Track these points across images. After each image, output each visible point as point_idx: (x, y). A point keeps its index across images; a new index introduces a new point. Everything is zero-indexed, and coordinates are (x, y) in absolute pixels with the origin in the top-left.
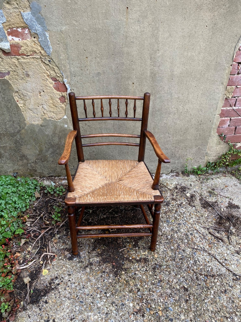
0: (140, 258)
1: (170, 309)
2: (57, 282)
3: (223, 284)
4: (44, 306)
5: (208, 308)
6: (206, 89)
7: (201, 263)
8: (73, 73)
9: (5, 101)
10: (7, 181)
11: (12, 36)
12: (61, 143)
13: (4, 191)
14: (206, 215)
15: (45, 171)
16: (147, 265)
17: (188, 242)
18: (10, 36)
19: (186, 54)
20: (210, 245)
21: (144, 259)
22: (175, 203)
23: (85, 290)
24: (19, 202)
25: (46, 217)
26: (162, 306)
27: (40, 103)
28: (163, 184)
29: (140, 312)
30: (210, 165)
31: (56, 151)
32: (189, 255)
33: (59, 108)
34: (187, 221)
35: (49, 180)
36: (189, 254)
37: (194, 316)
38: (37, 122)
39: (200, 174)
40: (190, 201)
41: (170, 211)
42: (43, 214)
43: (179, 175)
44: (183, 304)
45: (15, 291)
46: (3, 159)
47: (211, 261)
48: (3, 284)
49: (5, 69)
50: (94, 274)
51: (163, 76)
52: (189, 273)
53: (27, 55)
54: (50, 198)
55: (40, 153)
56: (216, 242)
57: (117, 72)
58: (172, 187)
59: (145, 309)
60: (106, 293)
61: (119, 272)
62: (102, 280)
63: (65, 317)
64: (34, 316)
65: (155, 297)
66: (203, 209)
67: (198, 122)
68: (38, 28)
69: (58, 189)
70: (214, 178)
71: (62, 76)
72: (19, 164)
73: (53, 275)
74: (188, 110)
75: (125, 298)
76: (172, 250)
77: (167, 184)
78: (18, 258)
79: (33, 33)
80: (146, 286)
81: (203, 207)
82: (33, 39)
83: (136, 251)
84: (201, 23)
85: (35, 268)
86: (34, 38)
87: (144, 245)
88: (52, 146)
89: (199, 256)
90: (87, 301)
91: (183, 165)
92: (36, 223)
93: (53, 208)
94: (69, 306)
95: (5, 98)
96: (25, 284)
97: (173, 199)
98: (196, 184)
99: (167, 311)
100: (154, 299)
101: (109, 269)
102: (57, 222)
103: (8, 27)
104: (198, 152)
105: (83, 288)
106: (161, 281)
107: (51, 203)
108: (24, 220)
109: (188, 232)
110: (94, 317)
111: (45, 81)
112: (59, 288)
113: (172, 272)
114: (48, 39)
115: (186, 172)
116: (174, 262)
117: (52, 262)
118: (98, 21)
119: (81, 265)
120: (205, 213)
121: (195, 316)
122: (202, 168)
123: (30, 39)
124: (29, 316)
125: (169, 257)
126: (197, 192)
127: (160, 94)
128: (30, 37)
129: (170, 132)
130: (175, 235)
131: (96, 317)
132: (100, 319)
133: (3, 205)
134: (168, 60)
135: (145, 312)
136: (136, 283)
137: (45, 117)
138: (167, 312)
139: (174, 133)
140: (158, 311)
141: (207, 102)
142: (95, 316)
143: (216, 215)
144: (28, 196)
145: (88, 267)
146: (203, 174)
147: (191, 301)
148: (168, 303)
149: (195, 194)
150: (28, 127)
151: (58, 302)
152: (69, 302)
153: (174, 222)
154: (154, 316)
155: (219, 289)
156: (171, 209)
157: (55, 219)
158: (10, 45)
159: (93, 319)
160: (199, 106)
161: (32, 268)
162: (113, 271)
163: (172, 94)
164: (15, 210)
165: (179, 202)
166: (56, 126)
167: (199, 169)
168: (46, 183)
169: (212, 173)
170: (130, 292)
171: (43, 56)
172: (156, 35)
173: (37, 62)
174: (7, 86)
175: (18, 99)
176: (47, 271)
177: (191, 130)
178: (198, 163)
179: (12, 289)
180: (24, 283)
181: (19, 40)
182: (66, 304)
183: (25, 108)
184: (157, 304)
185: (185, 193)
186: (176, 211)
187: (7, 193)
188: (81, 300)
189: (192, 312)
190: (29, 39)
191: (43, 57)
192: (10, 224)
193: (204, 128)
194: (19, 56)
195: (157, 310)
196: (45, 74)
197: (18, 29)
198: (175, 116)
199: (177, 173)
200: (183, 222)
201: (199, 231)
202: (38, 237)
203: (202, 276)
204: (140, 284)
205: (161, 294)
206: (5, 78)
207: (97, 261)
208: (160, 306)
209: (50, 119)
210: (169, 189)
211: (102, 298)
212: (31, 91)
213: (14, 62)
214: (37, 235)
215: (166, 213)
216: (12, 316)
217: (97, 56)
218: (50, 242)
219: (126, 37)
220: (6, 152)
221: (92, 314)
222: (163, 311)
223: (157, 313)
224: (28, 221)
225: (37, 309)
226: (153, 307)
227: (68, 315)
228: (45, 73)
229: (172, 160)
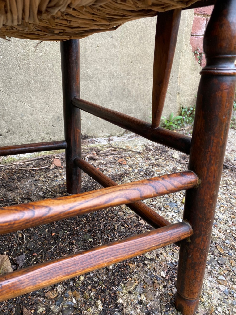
28: (120, 148)
30: (185, 112)
58: (138, 149)
77: (128, 147)
87: (144, 298)
97: (153, 165)
139: (122, 37)
210: (135, 152)
229: (124, 104)
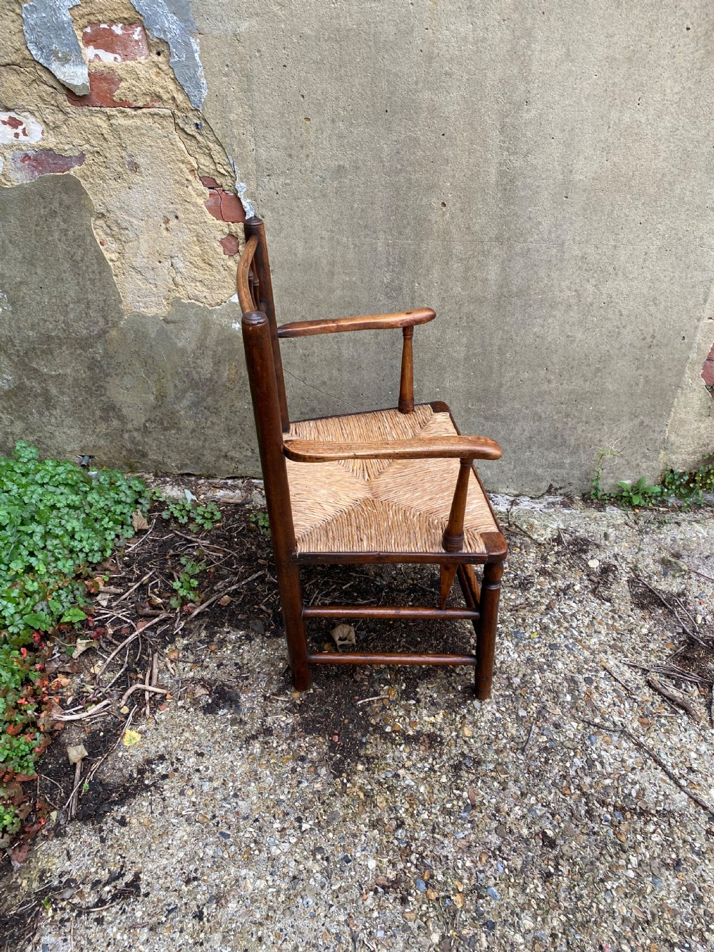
0: (418, 732)
1: (489, 892)
2: (161, 769)
3: (674, 843)
4: (116, 831)
5: (614, 907)
6: (673, 232)
7: (610, 770)
8: (264, 164)
9: (67, 240)
10: (59, 475)
11: (97, 47)
12: (219, 377)
13: (45, 501)
14: (645, 631)
15: (169, 457)
16: (437, 755)
17: (575, 703)
18: (91, 47)
19: (614, 115)
20: (645, 720)
21: (428, 736)
22: (550, 583)
23: (240, 803)
24: (83, 535)
25: (156, 585)
26: (465, 881)
27: (165, 253)
28: (517, 527)
29: (396, 888)
30: (673, 479)
31: (204, 399)
32: (573, 740)
33: (219, 272)
34: (580, 641)
35: (179, 485)
36: (572, 737)
37: (563, 924)
38: (155, 309)
39: (638, 506)
40: (599, 583)
41: (529, 605)
42: (148, 576)
43: (572, 502)
44: (536, 886)
45: (41, 779)
46: (55, 413)
47: (643, 769)
48: (6, 752)
49: (71, 146)
50: (272, 761)
51: (538, 187)
52: (564, 795)
53: (135, 104)
54: (176, 534)
55: (160, 403)
56: (666, 714)
57: (396, 168)
58: (543, 535)
59: (412, 883)
60: (299, 820)
61: (349, 765)
62: (294, 783)
63: (172, 870)
64: (84, 856)
65: (449, 850)
66: (638, 611)
67: (644, 339)
68: (170, 24)
69: (200, 510)
70: (684, 520)
71: (232, 174)
72: (98, 430)
73: (153, 749)
74: (611, 297)
75: (357, 841)
76: (519, 719)
77: (532, 526)
78: (61, 690)
79: (155, 40)
80: (425, 816)
81: (637, 605)
82: (155, 58)
83: (408, 712)
84: (670, 19)
85: (104, 722)
86: (159, 54)
87: (435, 695)
88: (195, 385)
89: (604, 746)
90: (242, 834)
91: (588, 474)
92: (125, 599)
93: (180, 564)
94: (186, 842)
95: (67, 230)
96: (71, 764)
97: (543, 572)
98: (624, 533)
99: (480, 897)
100: (444, 856)
101: (319, 753)
102: (184, 601)
103: (86, 21)
104: (638, 436)
105: (235, 796)
106: (474, 807)
107: (175, 548)
108: (93, 587)
109: (580, 672)
110: (255, 881)
111: (183, 185)
112: (165, 787)
113: (511, 784)
114: (197, 58)
115: (596, 495)
116: (522, 757)
117: (155, 712)
118: (345, 6)
119: (238, 730)
120: (642, 623)
121: (567, 924)
122: (649, 488)
123: (146, 59)
124: (68, 853)
125: (507, 738)
126: (622, 558)
127: (525, 241)
128: (145, 51)
129: (553, 364)
130: (537, 676)
131: (261, 884)
132: (271, 890)
133: (37, 538)
134: (557, 134)
135: (412, 891)
136: (395, 802)
137: (178, 295)
138: (481, 901)
139: (563, 369)
140: (452, 892)
141: (677, 274)
142: (259, 881)
143: (679, 633)
144: (111, 523)
145: (257, 738)
146: (650, 505)
147: (560, 878)
148: (489, 873)
149: (616, 563)
150: (128, 322)
151: (156, 825)
152: (188, 829)
153: (537, 640)
154: (437, 905)
155: (656, 855)
156: (533, 599)
157: (179, 592)
158: (89, 74)
159: (250, 887)
160: (650, 287)
161: (96, 723)
162: (331, 758)
163: (563, 244)
164: (69, 556)
165: (560, 584)
166: (206, 325)
167: (636, 489)
168: (171, 491)
169: (680, 507)
170: (373, 825)
171: (179, 110)
172: (524, 55)
173: (163, 128)
174: (74, 195)
175: (104, 236)
176: (138, 737)
177: (617, 363)
178: (635, 471)
179: (32, 772)
180: (68, 759)
181: (115, 59)
182: (178, 835)
183: (122, 264)
184: (451, 872)
185: (584, 557)
186: (549, 608)
187: (53, 507)
188: (224, 830)
189: (560, 912)
190: (143, 57)
191: (179, 114)
192: (51, 594)
193: (659, 359)
194: (114, 109)
195: (450, 889)
196: (183, 166)
197: (114, 28)
198: (572, 314)
199: (566, 495)
200: (567, 643)
201: (615, 674)
202: (127, 637)
203: (605, 809)
204: (407, 806)
205: (468, 844)
206: (72, 173)
207: (288, 724)
208: (461, 879)
209: (193, 301)
210: (535, 542)
211: (288, 832)
212: (140, 214)
213: (98, 126)
214: (123, 632)
215: (515, 609)
216: (20, 846)
217: (339, 114)
218: (156, 655)
219: (430, 58)
220: (63, 393)
221: (251, 873)
222: (467, 895)
223: (449, 897)
224: (103, 592)
225: (94, 838)
226: (437, 880)
227: (179, 866)
228: (183, 162)
229: (552, 454)
